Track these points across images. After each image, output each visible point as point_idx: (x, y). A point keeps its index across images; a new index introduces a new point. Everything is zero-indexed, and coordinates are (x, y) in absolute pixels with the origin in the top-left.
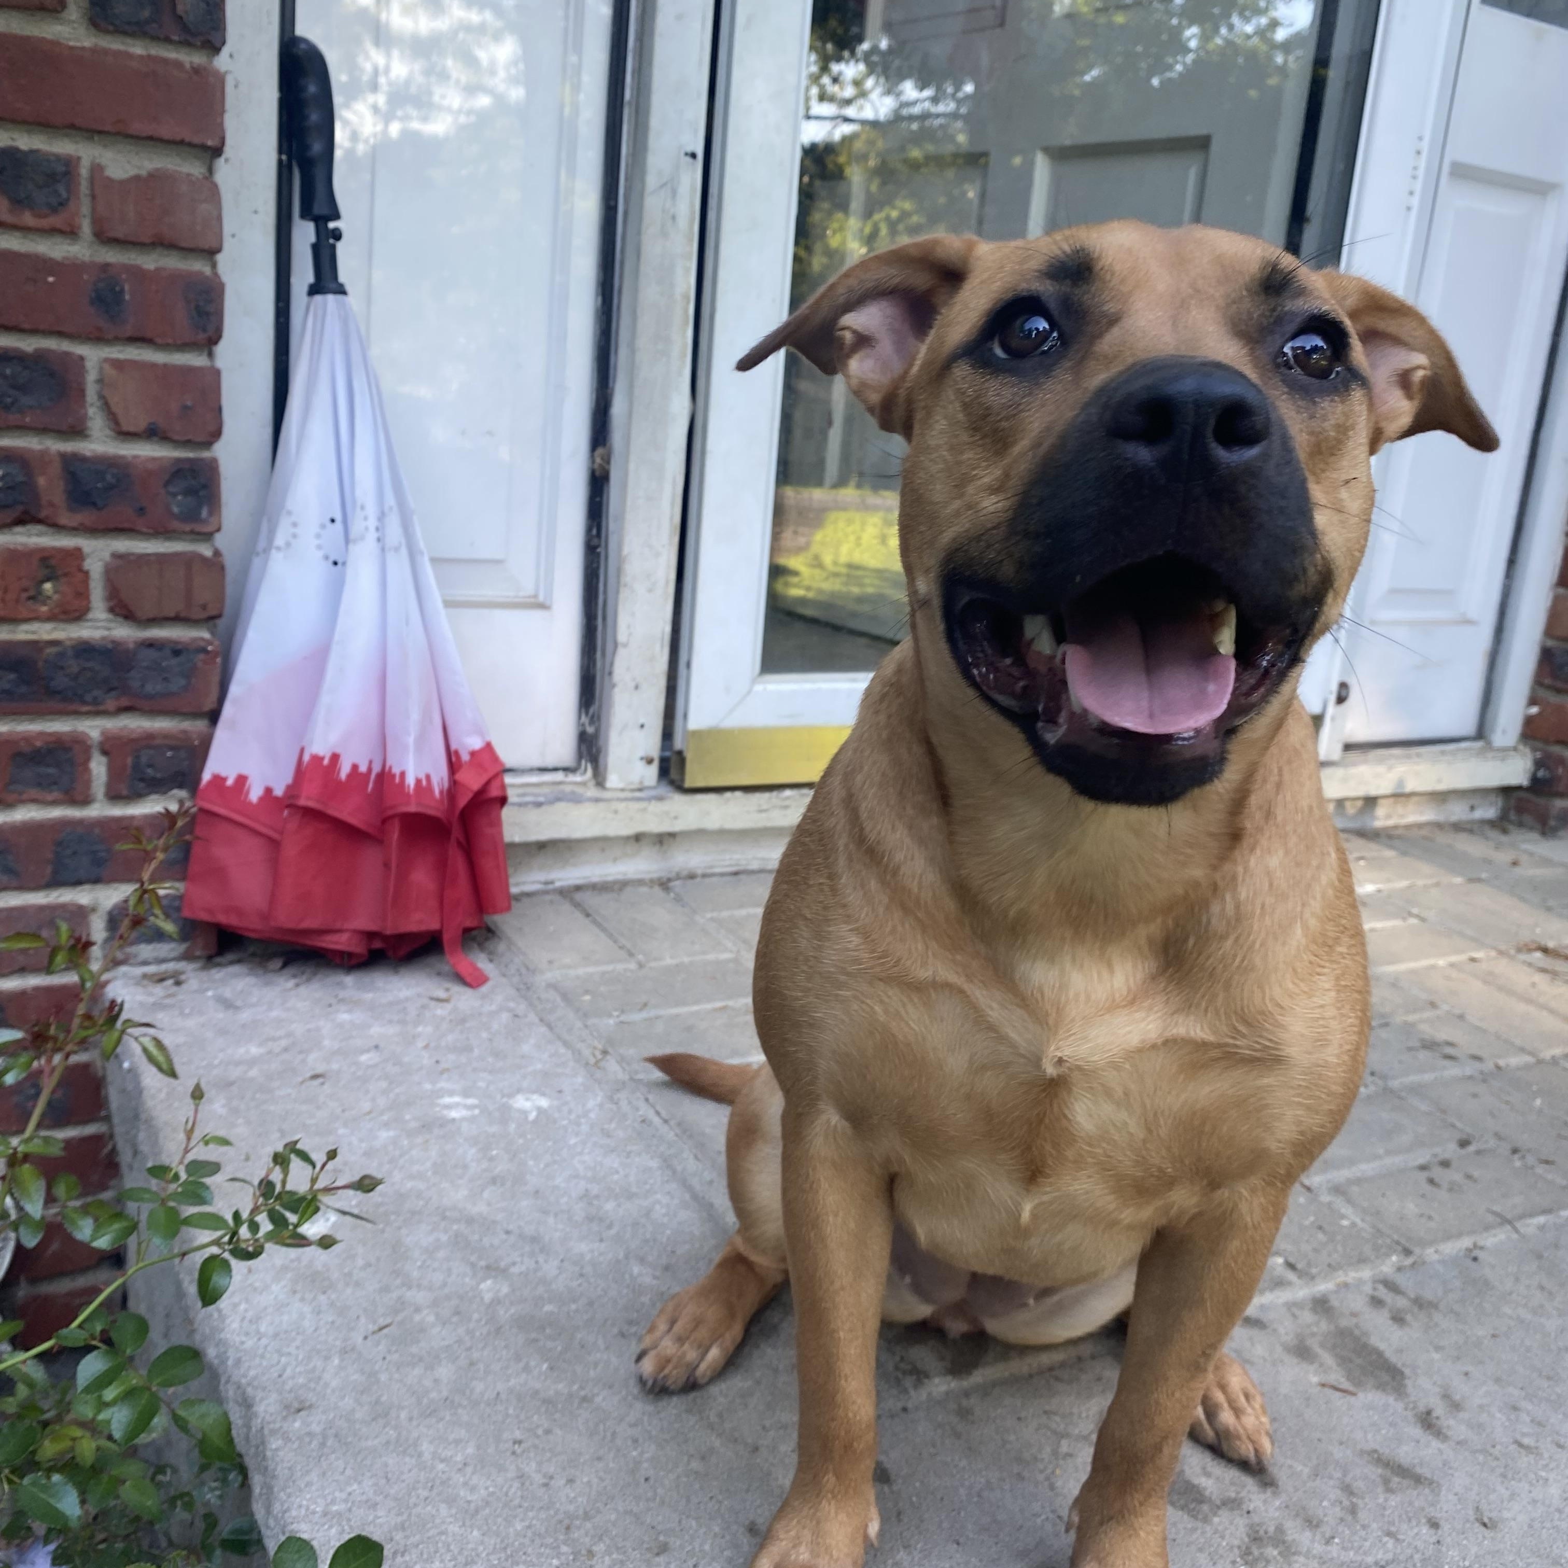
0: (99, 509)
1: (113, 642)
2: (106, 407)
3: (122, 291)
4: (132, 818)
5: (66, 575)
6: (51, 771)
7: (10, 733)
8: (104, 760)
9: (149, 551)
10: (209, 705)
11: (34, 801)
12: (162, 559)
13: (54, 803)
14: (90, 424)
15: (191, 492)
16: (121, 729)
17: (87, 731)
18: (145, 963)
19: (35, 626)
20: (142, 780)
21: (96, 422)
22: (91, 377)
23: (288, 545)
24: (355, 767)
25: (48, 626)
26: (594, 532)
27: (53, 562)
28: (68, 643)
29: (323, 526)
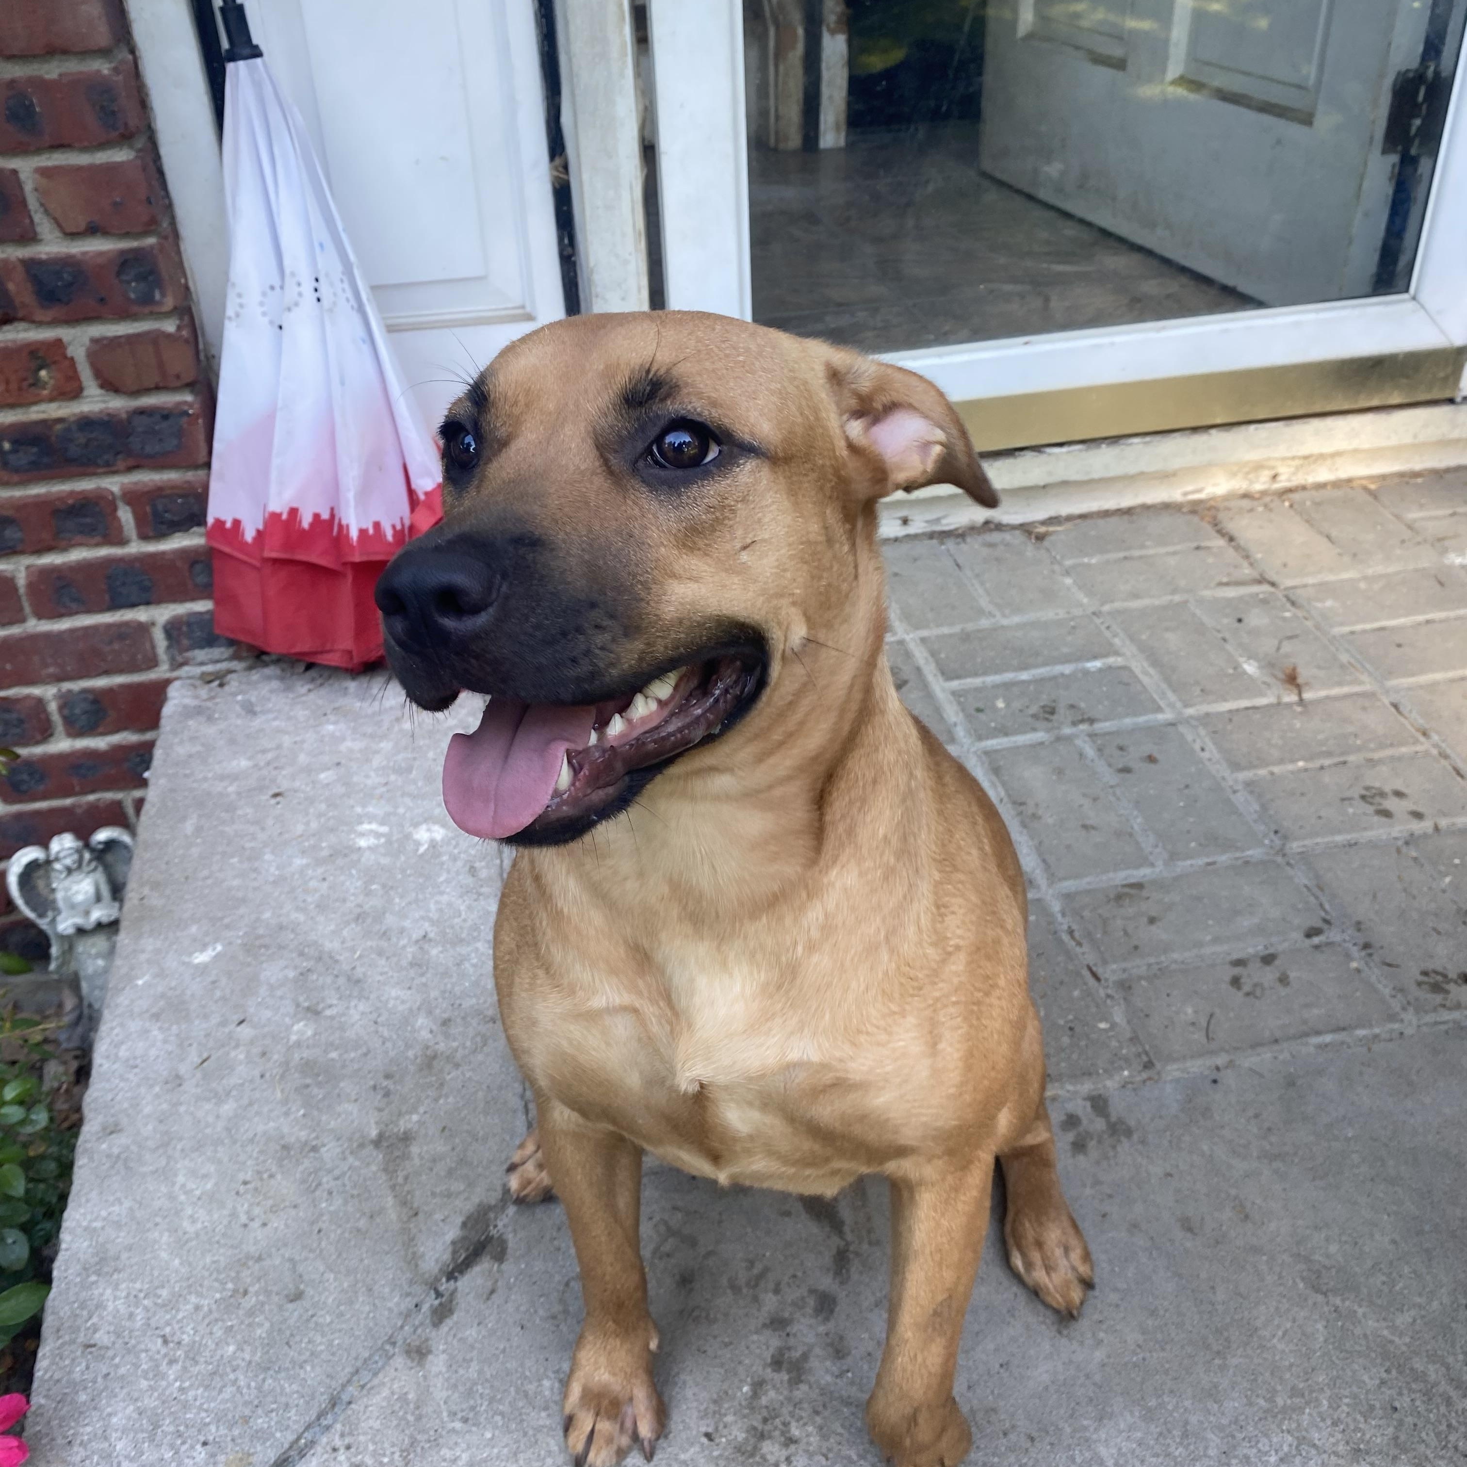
0: (67, 304)
1: (109, 415)
2: (47, 212)
3: (32, 104)
4: (163, 553)
5: (55, 362)
6: (88, 520)
7: (45, 495)
8: (128, 508)
9: (120, 333)
10: (202, 458)
11: (81, 545)
12: (131, 340)
13: (98, 545)
14: (39, 229)
15: (141, 278)
16: (136, 483)
17: (109, 486)
18: (202, 664)
19: (43, 407)
20: (162, 523)
21: (44, 227)
22: (28, 187)
23: (238, 315)
24: (316, 516)
25: (53, 405)
26: (566, 241)
27: (41, 354)
28: (72, 419)
29: (264, 294)
